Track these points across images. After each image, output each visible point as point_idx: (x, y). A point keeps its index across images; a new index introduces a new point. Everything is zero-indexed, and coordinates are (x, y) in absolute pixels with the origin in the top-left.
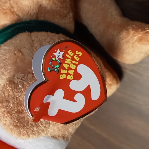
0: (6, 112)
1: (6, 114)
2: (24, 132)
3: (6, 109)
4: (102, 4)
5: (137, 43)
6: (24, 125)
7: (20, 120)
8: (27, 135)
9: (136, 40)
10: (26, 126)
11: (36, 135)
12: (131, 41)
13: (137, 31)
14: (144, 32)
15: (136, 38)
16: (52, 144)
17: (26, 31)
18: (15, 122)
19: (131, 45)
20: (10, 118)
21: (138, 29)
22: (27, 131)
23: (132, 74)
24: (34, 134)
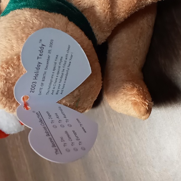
0: (5, 77)
1: (3, 79)
2: (4, 102)
3: (6, 76)
4: (136, 47)
5: (130, 103)
6: (9, 96)
7: (9, 91)
8: (4, 105)
9: (132, 100)
10: (9, 98)
11: (11, 110)
12: (128, 97)
13: (139, 95)
14: (143, 101)
15: (134, 99)
16: (15, 124)
17: (67, 17)
18: (5, 90)
19: (125, 99)
20: (3, 84)
21: (141, 95)
22: (6, 103)
23: (105, 112)
24: (10, 108)
